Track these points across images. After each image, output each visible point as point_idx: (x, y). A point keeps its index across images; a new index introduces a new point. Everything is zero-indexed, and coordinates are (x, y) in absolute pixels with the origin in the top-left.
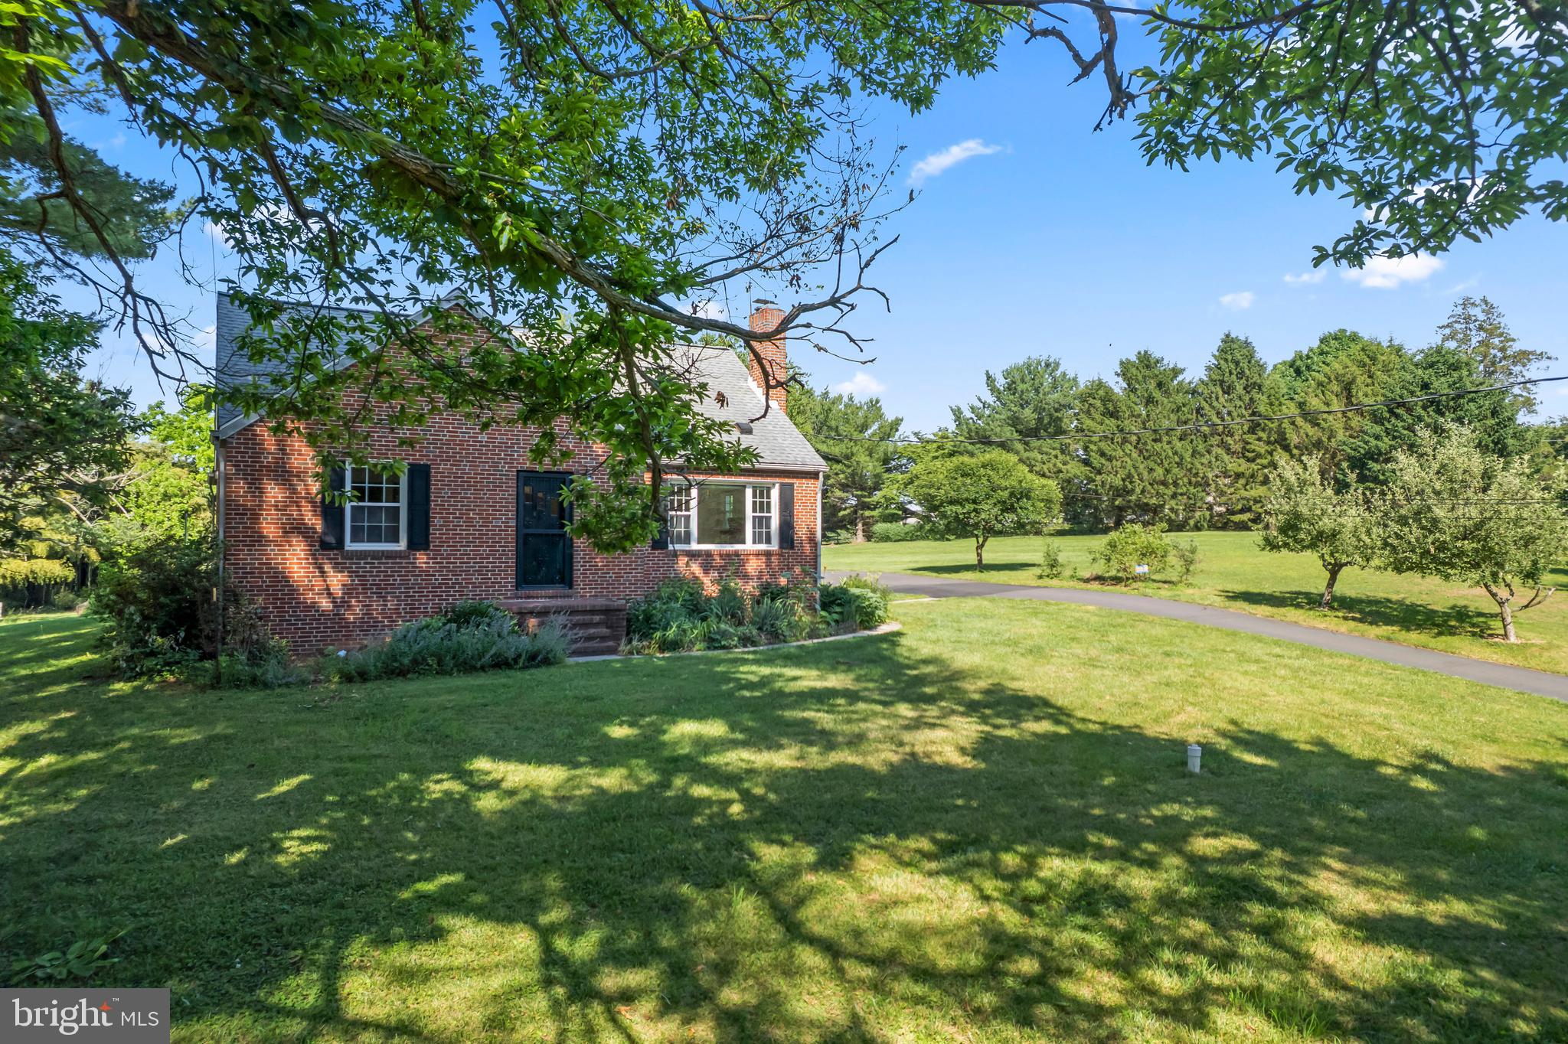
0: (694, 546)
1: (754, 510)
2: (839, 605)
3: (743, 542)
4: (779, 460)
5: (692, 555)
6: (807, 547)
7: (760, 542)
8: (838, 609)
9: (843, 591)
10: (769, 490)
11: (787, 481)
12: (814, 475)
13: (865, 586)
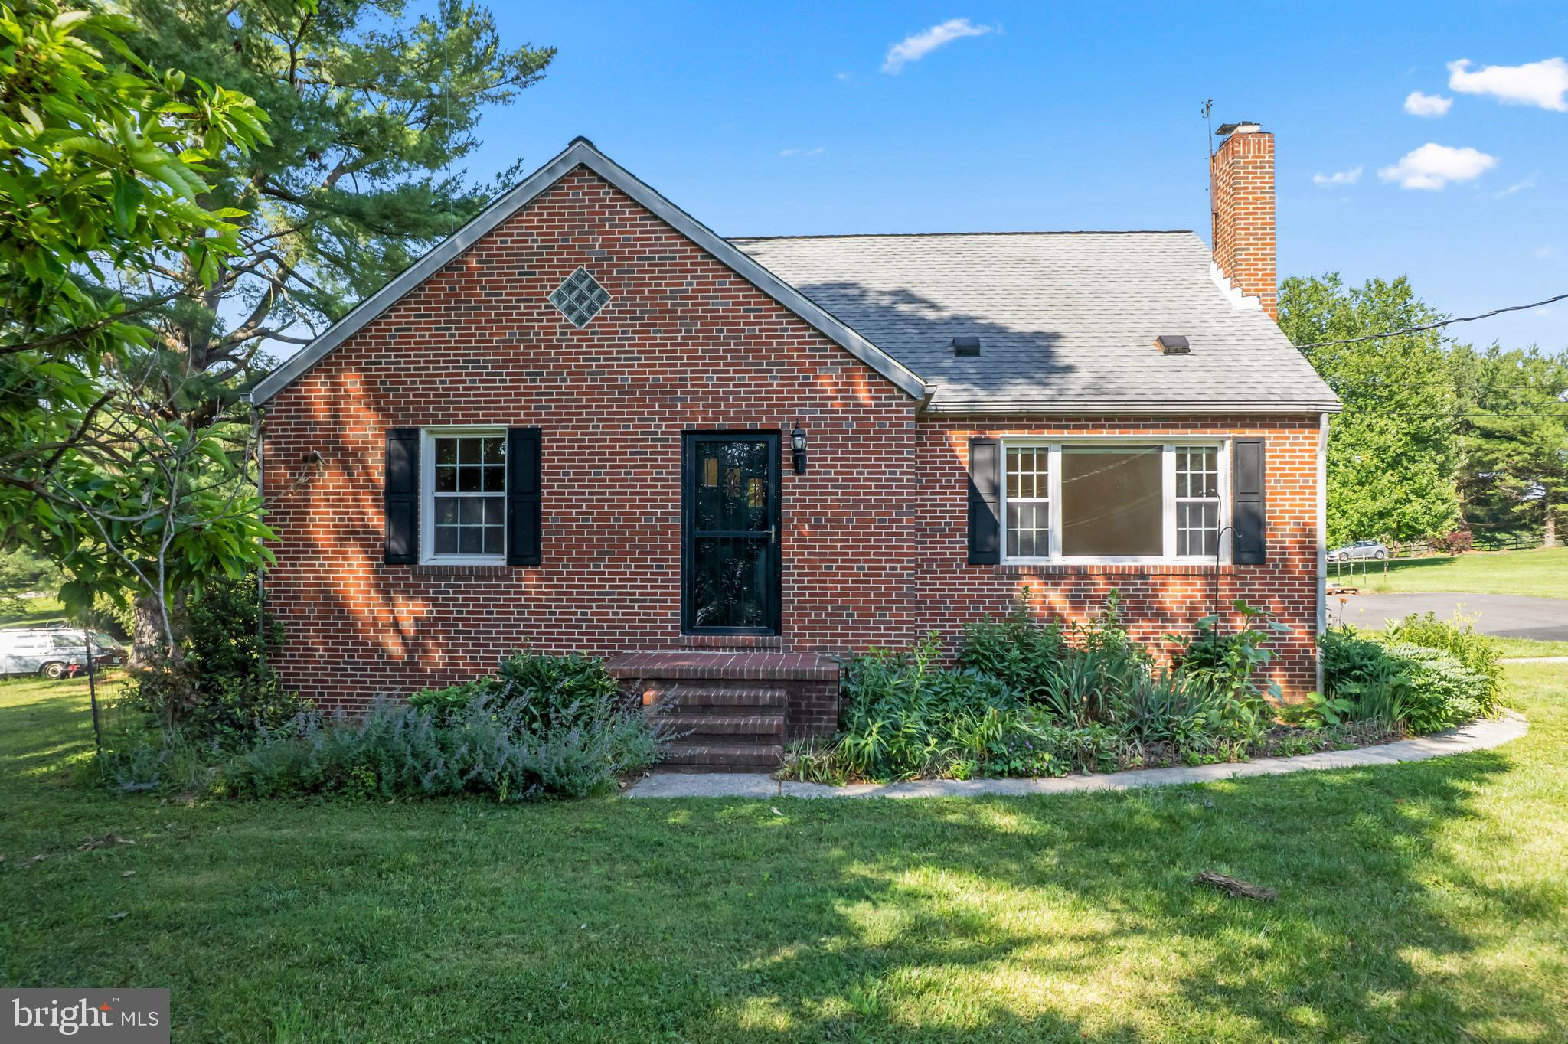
0: (1057, 559)
1: (1181, 491)
2: (1357, 679)
3: (1159, 552)
4: (1231, 394)
5: (1051, 576)
6: (1297, 562)
7: (1196, 551)
8: (1355, 688)
9: (1371, 652)
10: (1212, 453)
11: (1249, 433)
12: (1311, 420)
13: (1441, 641)
